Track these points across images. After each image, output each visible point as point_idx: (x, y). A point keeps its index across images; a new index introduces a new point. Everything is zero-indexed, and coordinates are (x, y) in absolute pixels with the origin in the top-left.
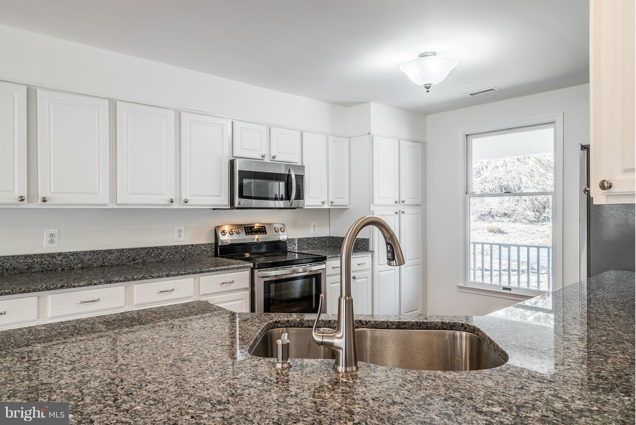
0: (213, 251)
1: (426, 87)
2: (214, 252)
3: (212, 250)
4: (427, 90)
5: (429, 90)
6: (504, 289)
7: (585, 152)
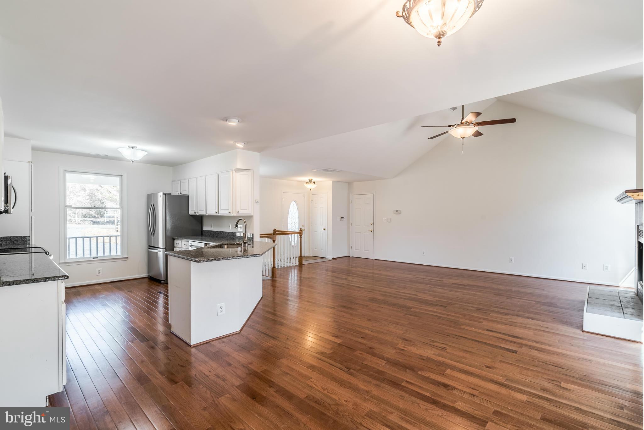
6: (94, 258)
7: (165, 195)
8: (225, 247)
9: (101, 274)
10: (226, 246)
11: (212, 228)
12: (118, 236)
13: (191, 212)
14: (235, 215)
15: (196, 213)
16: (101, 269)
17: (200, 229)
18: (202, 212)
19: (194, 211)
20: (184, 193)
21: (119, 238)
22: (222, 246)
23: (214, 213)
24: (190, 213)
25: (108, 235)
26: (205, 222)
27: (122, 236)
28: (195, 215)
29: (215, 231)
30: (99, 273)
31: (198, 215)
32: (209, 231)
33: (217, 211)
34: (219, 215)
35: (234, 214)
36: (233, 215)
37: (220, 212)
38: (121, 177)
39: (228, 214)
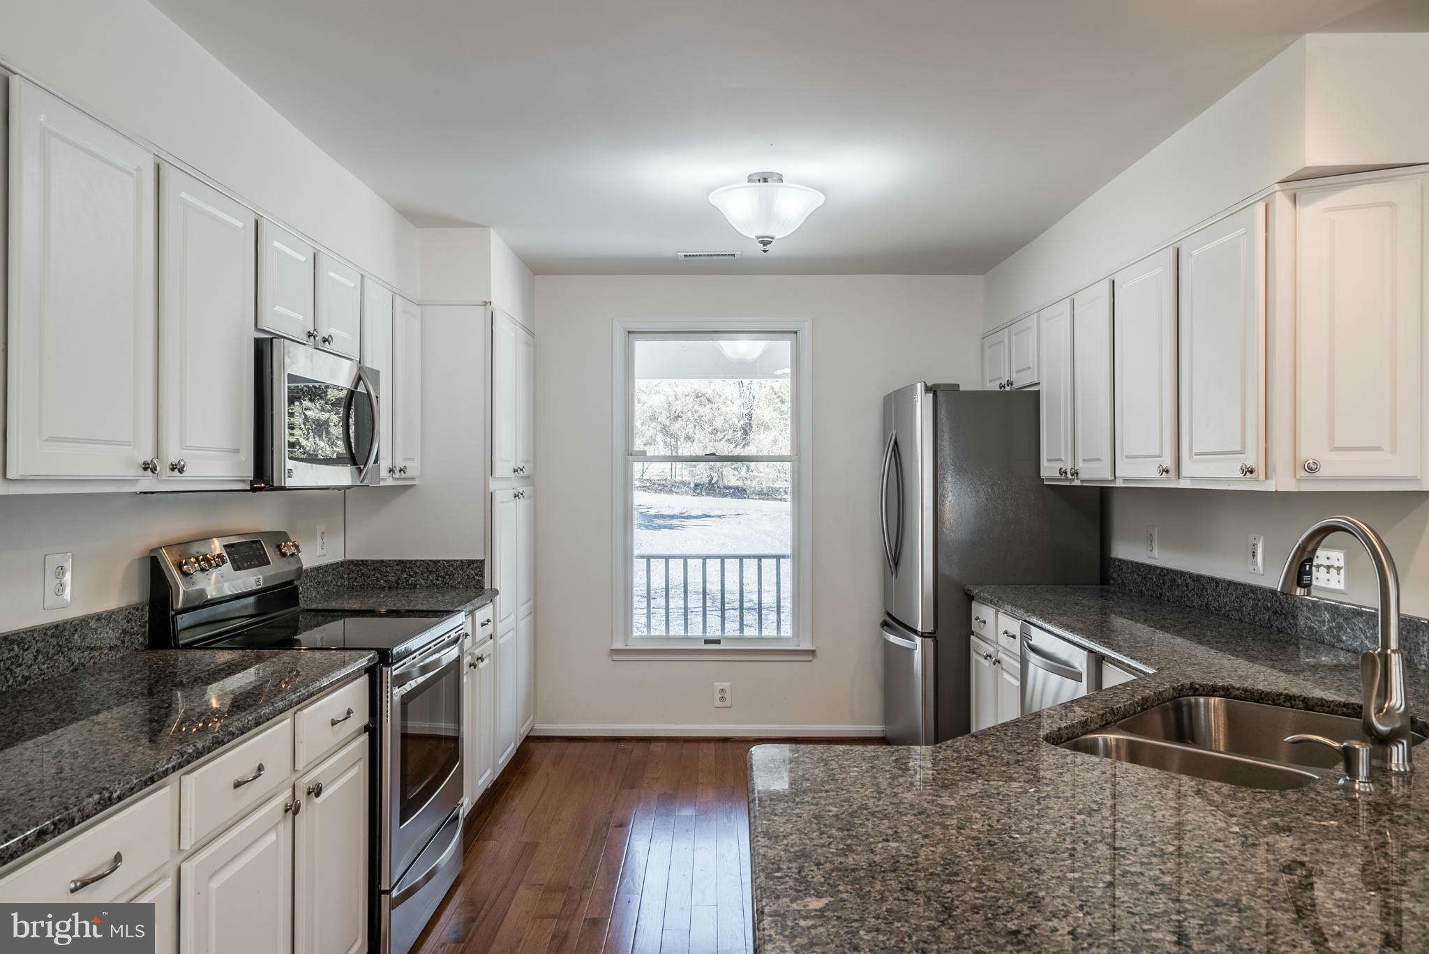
0: (145, 632)
1: (762, 242)
2: (147, 634)
3: (144, 627)
4: (763, 248)
5: (767, 248)
6: (707, 642)
7: (930, 396)
8: (1207, 705)
9: (727, 703)
10: (1214, 701)
11: (1156, 553)
12: (784, 557)
13: (1049, 470)
14: (1289, 485)
15: (1069, 475)
16: (728, 684)
17: (1098, 552)
18: (1094, 472)
19: (1060, 465)
20: (1020, 381)
21: (786, 565)
22: (1184, 700)
23: (1156, 474)
24: (1044, 473)
25: (754, 553)
26: (1120, 516)
27: (796, 557)
28: (1068, 484)
29: (1169, 571)
30: (722, 699)
31: (1077, 483)
32: (1137, 567)
33: (1168, 462)
34: (1183, 484)
35: (1283, 481)
36: (1271, 486)
37: (1188, 468)
38: (793, 336)
39: (1236, 480)
